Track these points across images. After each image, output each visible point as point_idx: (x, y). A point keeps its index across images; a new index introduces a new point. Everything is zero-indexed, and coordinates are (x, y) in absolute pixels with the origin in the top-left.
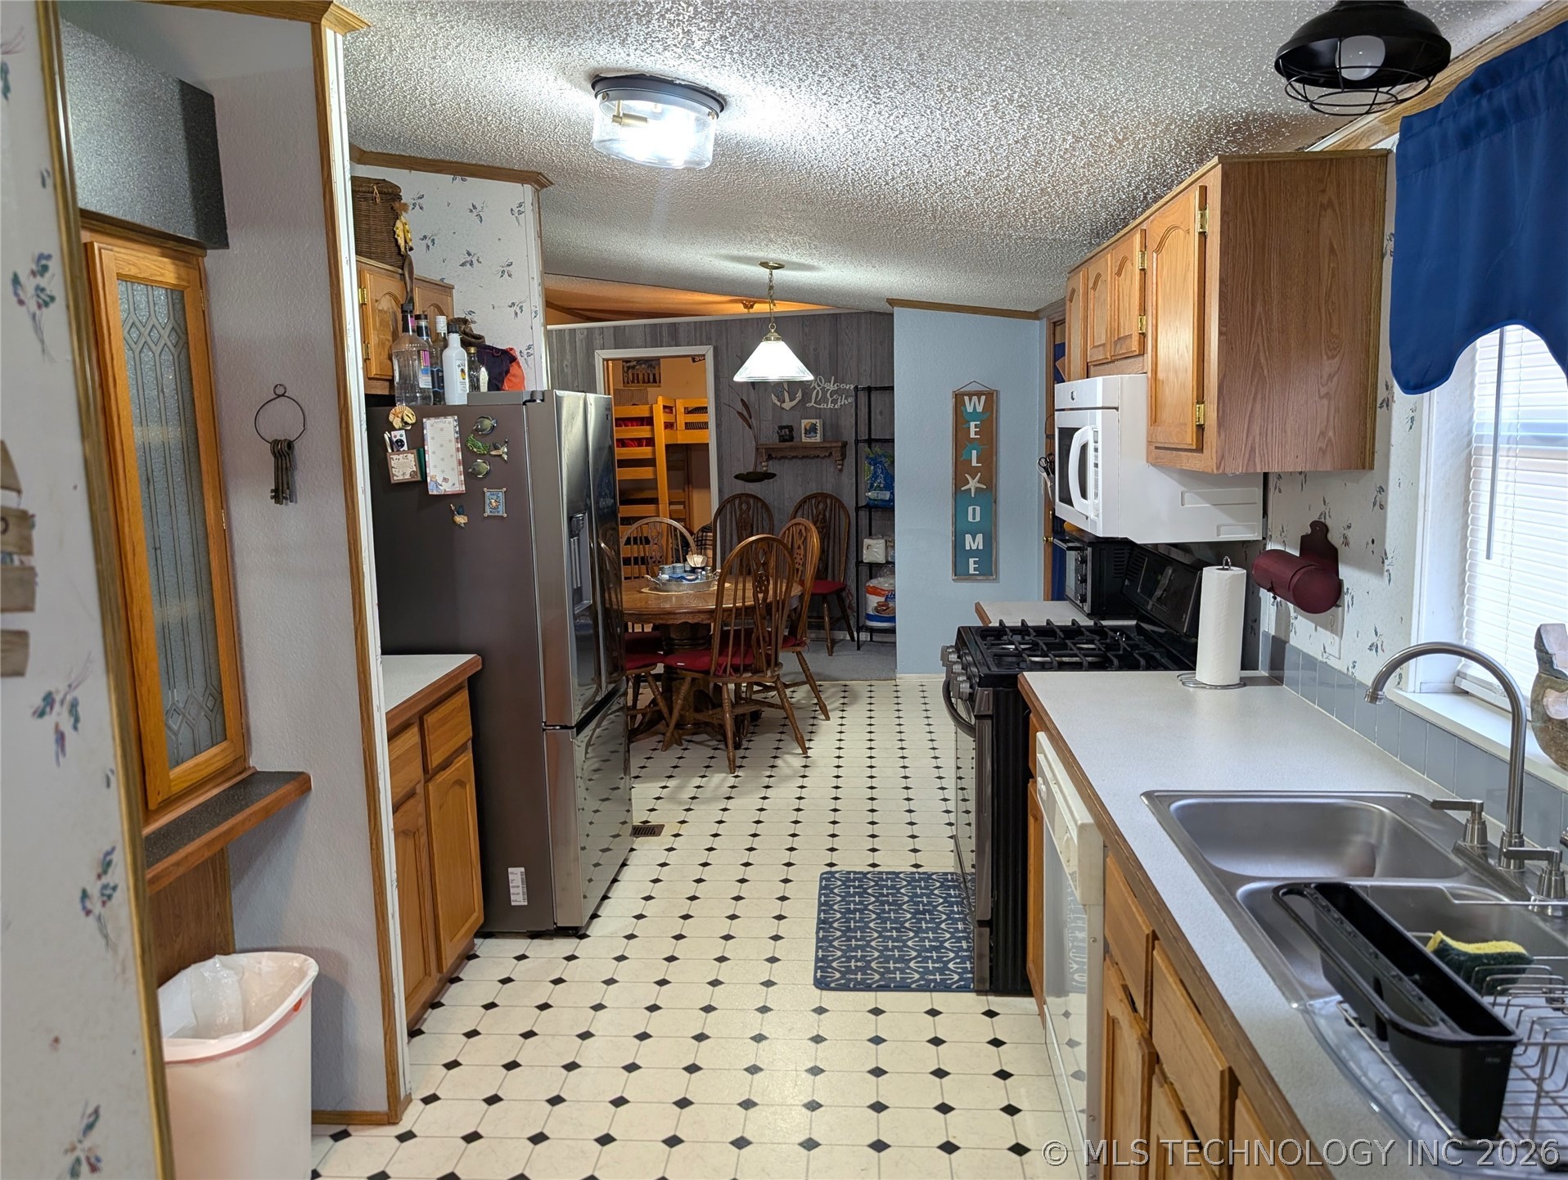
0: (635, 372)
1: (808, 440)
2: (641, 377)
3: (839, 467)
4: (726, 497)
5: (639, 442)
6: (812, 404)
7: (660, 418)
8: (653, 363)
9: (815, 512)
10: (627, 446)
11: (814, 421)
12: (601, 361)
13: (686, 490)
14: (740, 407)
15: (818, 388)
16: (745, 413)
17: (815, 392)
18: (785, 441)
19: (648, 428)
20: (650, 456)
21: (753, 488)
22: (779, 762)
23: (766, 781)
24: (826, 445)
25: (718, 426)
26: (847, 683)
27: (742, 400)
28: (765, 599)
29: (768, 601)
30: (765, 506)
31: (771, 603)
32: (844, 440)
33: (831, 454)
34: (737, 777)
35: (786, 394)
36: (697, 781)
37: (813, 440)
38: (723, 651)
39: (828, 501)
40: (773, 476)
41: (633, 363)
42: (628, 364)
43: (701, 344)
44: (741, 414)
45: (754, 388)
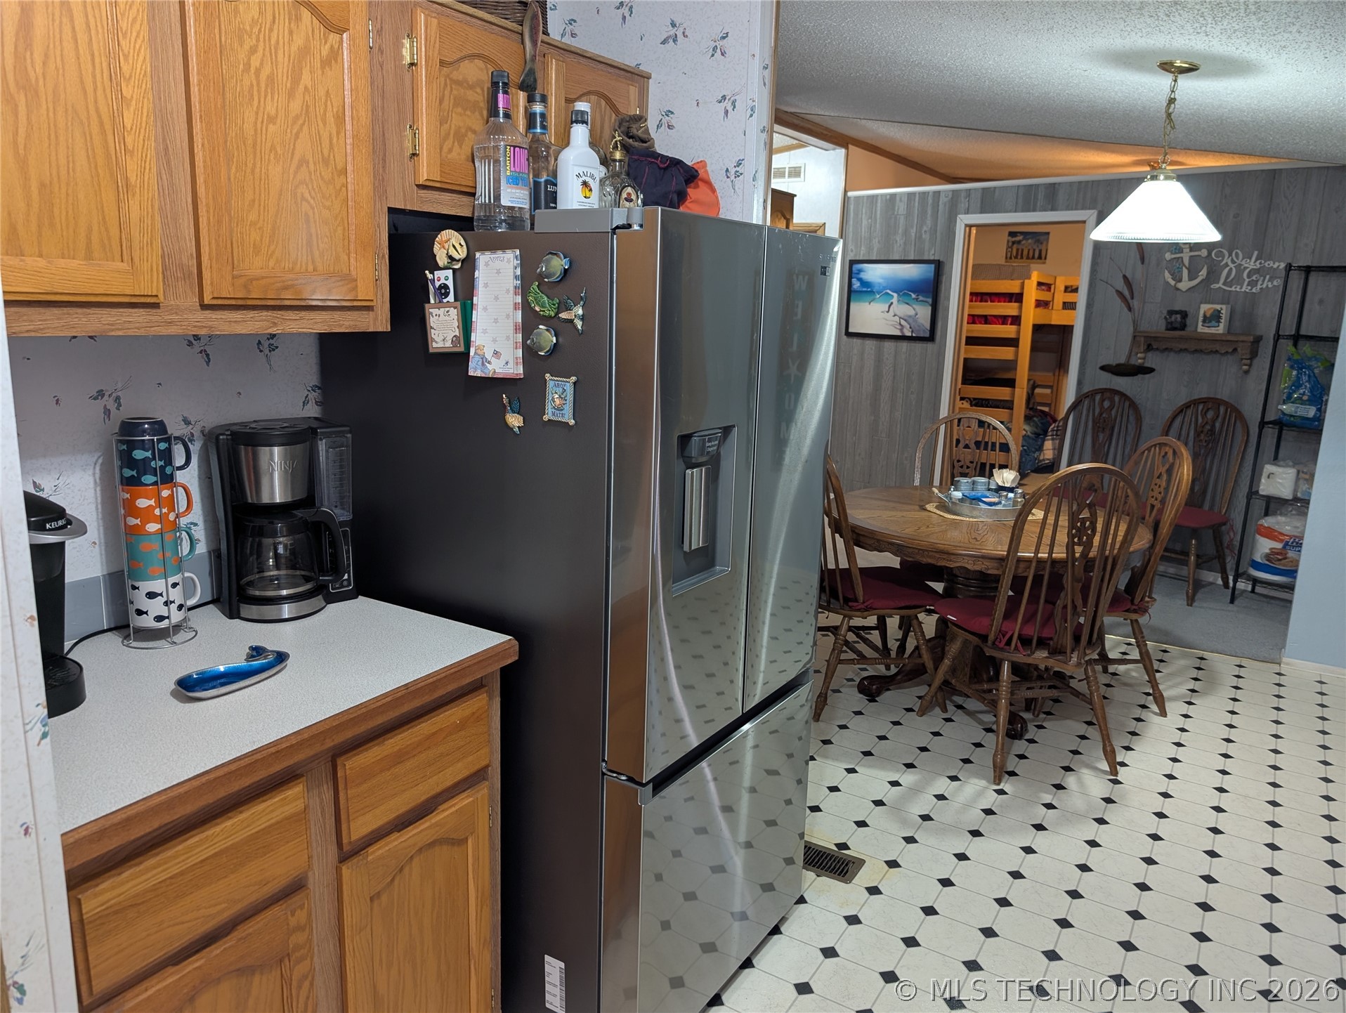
0: (1020, 247)
1: (1207, 330)
2: (1025, 253)
3: (1245, 368)
4: (1086, 390)
5: (1003, 320)
6: (1220, 285)
7: (1032, 294)
8: (1042, 238)
9: (1200, 420)
10: (990, 324)
11: (1218, 307)
12: (963, 226)
13: (1057, 374)
14: (1120, 285)
15: (1232, 266)
16: (1126, 293)
17: (1226, 270)
18: (1175, 329)
19: (1016, 305)
20: (1013, 336)
21: (1121, 383)
22: (1070, 780)
23: (1041, 814)
24: (1229, 338)
25: (1089, 305)
26: (1206, 654)
27: (1125, 277)
28: (1084, 555)
29: (1091, 555)
30: (1133, 405)
31: (1093, 560)
32: (1258, 333)
33: (1235, 350)
34: (1001, 792)
35: (1185, 272)
36: (943, 785)
37: (1213, 330)
38: (1010, 614)
39: (1222, 409)
40: (1151, 370)
41: (1020, 238)
42: (1014, 239)
43: (1082, 209)
44: (1120, 293)
45: (1143, 263)
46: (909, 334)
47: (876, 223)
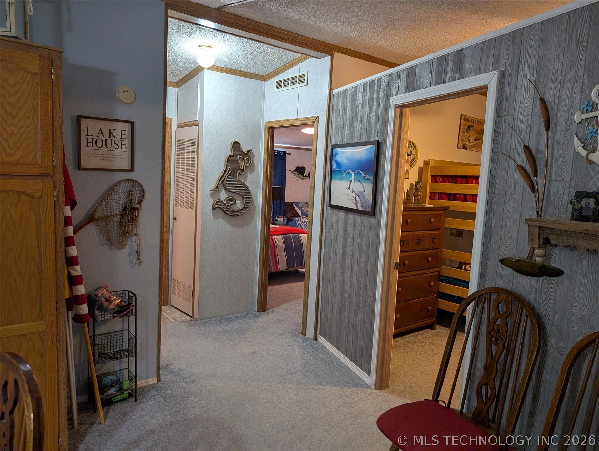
12: (394, 107)
14: (523, 160)
16: (529, 169)
18: (584, 218)
27: (527, 147)
40: (558, 273)
43: (485, 72)
44: (522, 169)
45: (548, 129)
46: (360, 208)
47: (346, 113)
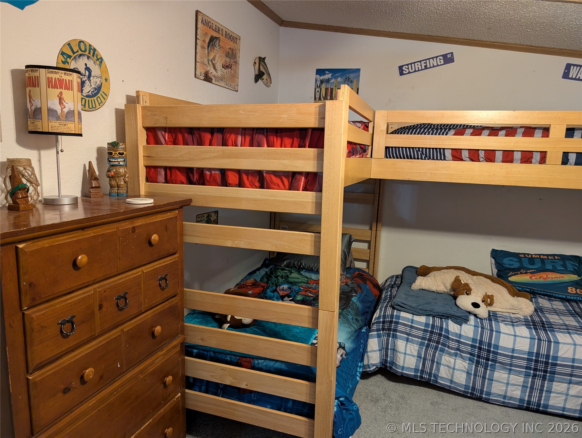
5: (290, 180)
19: (312, 151)
20: (309, 210)
41: (328, 76)
42: (322, 78)
